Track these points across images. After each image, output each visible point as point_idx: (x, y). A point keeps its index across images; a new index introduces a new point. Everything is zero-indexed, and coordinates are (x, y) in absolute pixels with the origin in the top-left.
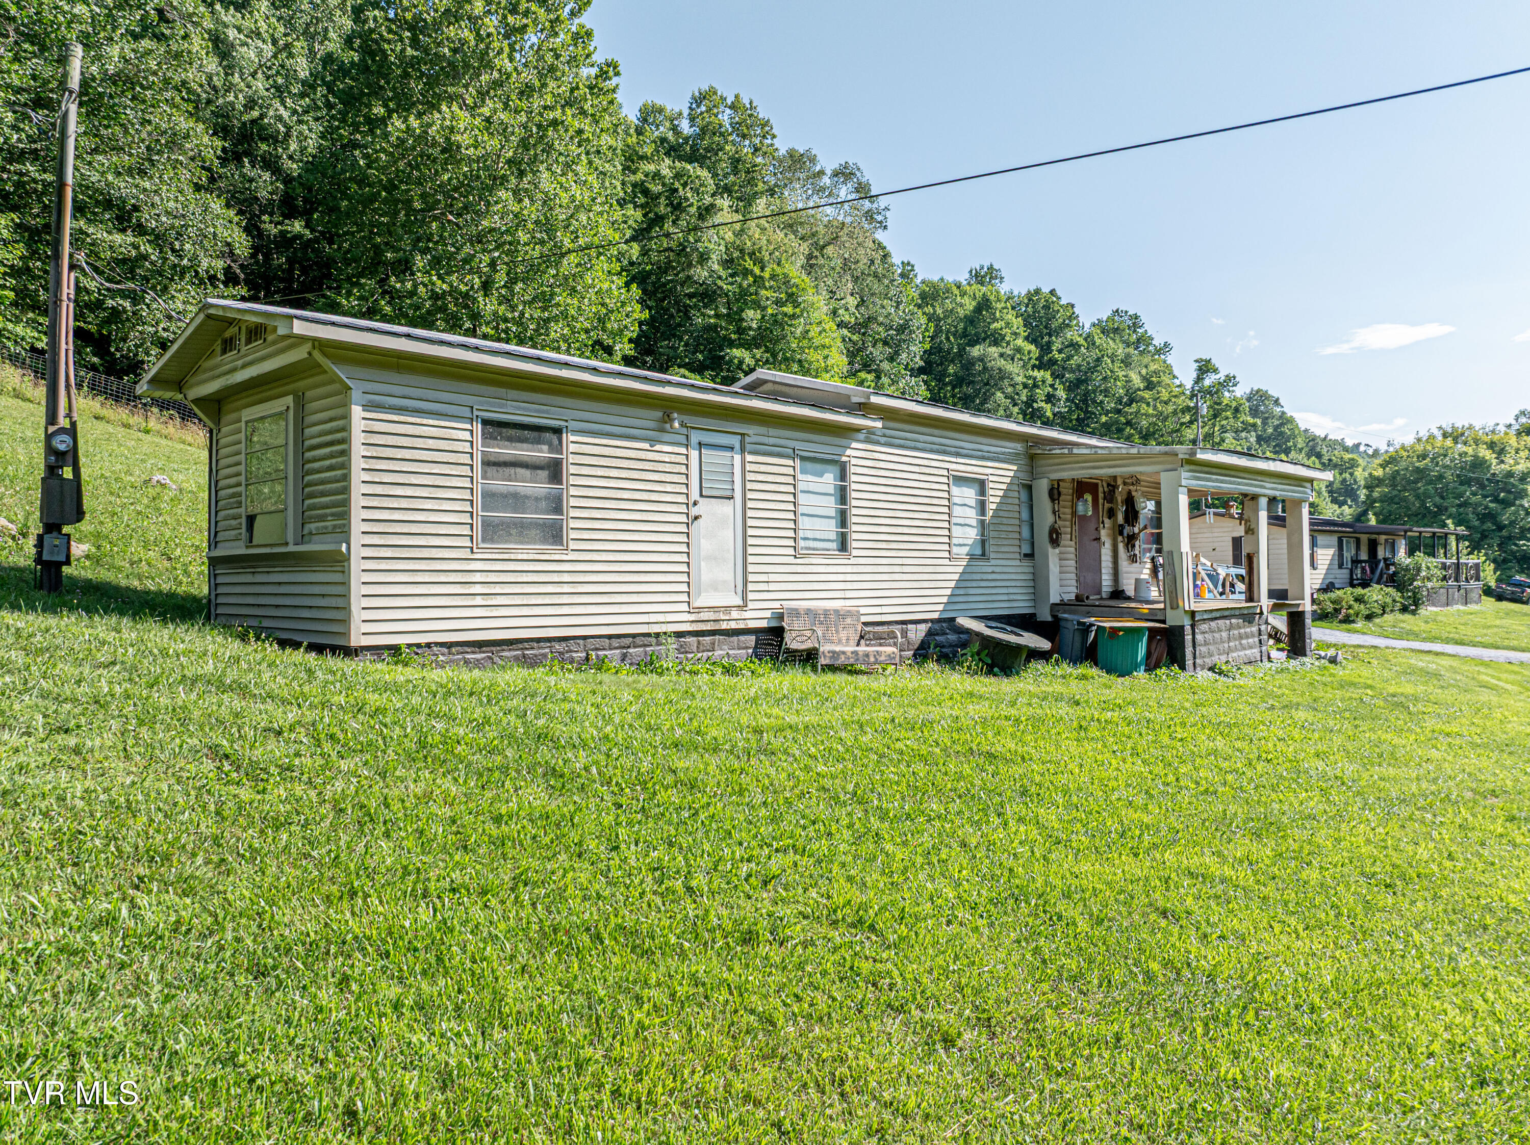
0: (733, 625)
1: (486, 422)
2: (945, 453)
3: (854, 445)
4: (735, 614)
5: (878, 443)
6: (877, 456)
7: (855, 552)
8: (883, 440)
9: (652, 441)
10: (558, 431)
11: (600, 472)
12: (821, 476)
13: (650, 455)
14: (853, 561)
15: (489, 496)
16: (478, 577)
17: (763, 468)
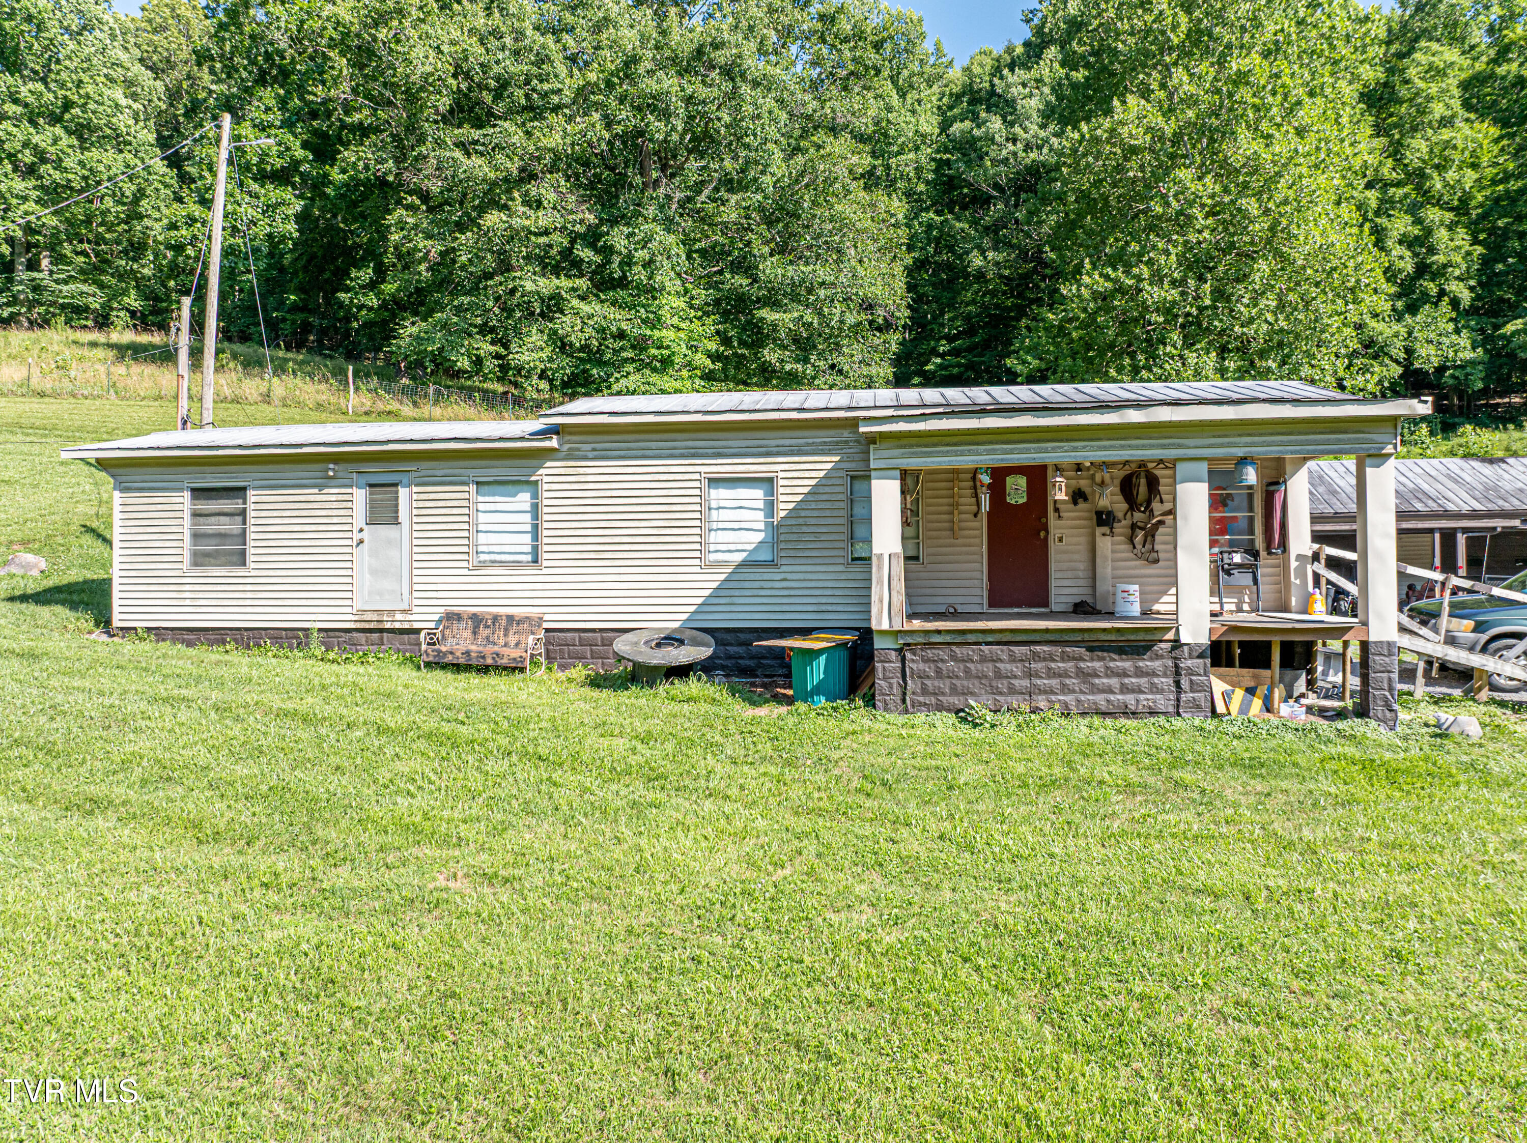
0: (397, 625)
1: (193, 490)
2: (694, 456)
3: (548, 464)
4: (399, 617)
5: (585, 458)
6: (581, 471)
7: (545, 563)
8: (590, 455)
9: (321, 487)
10: (244, 489)
11: (275, 514)
12: (515, 495)
13: (319, 498)
14: (545, 571)
15: (196, 536)
16: (187, 588)
17: (432, 496)
